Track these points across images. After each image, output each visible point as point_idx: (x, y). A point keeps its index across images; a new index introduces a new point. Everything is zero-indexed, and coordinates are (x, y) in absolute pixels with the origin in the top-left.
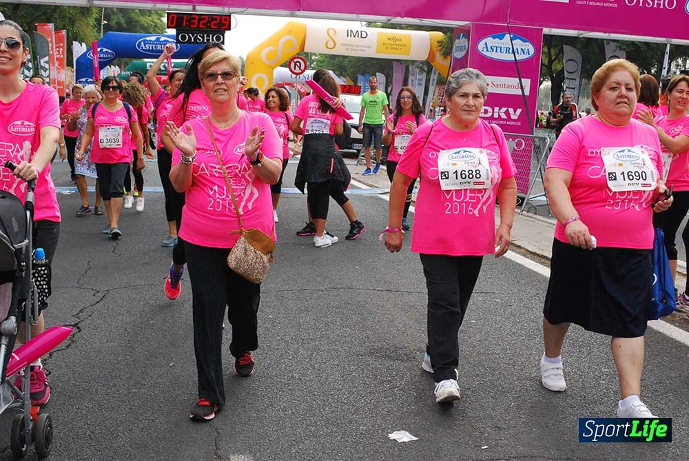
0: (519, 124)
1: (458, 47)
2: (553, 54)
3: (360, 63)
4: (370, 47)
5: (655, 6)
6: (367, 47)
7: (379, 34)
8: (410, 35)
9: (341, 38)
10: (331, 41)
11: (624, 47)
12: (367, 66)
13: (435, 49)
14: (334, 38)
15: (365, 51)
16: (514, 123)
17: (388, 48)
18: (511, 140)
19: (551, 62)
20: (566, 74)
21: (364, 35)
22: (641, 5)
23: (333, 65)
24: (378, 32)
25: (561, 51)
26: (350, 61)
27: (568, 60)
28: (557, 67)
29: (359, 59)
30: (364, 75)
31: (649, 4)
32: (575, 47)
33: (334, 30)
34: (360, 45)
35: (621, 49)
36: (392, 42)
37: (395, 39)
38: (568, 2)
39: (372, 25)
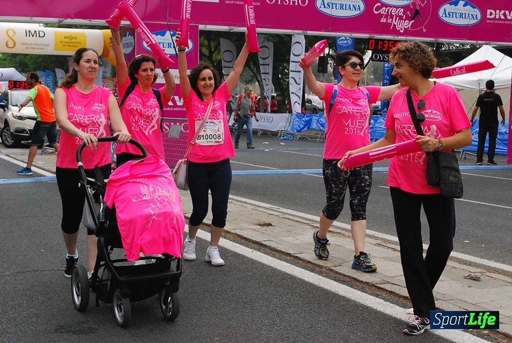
0: (185, 109)
1: (125, 44)
2: (212, 46)
3: (39, 61)
4: (48, 45)
5: (291, 4)
6: (45, 45)
7: (56, 33)
8: (85, 34)
9: (21, 38)
10: (10, 41)
11: (270, 38)
12: (46, 62)
13: (108, 46)
14: (14, 38)
15: (44, 49)
16: (180, 109)
17: (65, 46)
18: (178, 124)
19: (211, 53)
20: (224, 64)
21: (42, 34)
22: (279, 3)
23: (16, 63)
24: (55, 32)
25: (219, 44)
26: (31, 58)
27: (226, 51)
28: (216, 57)
29: (39, 56)
30: (44, 71)
31: (286, 2)
32: (230, 40)
33: (13, 30)
34: (39, 43)
35: (268, 40)
36: (67, 40)
37: (71, 37)
38: (218, 2)
39: (49, 25)
